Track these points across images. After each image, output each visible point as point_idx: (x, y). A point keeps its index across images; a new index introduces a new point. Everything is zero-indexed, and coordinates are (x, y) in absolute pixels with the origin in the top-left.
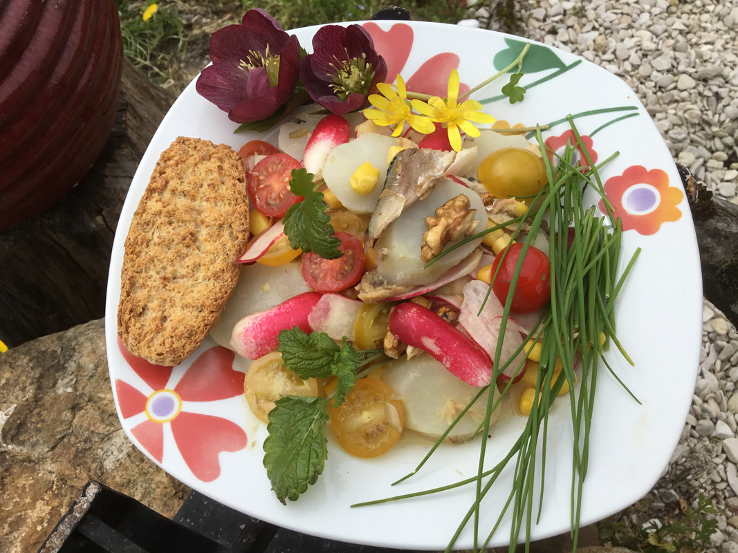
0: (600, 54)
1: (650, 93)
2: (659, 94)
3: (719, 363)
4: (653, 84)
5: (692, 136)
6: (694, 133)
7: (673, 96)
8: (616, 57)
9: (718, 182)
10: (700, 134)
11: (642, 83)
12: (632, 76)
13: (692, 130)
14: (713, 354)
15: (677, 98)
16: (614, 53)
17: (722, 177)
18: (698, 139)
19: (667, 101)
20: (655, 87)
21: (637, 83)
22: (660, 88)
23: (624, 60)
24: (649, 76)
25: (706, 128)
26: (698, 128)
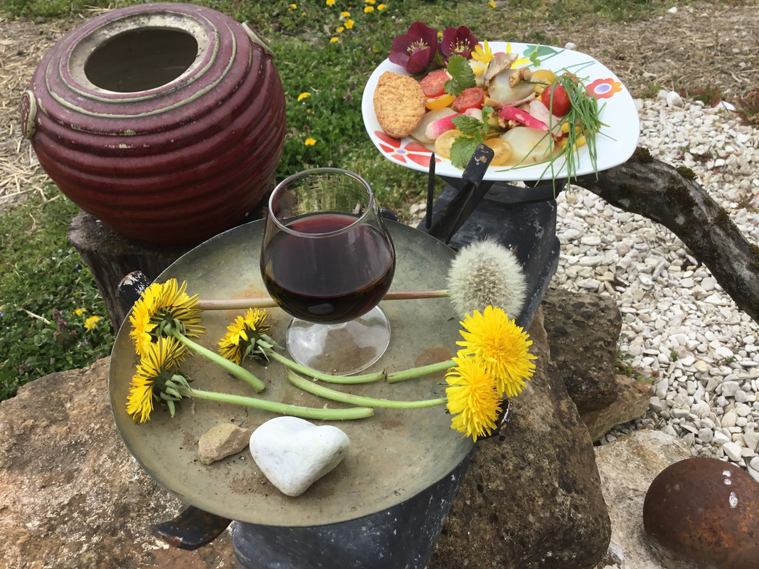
0: (572, 204)
1: (615, 227)
2: (622, 226)
3: (707, 394)
4: (616, 221)
5: (653, 250)
6: (654, 248)
7: (633, 227)
8: (584, 205)
9: (680, 279)
10: (658, 249)
11: (607, 221)
12: (599, 217)
13: (653, 246)
14: (701, 387)
15: (636, 226)
16: (583, 203)
17: (681, 276)
18: (658, 252)
19: (629, 230)
20: (618, 222)
21: (604, 221)
22: (622, 223)
23: (591, 207)
24: (612, 216)
25: (662, 243)
26: (656, 245)
